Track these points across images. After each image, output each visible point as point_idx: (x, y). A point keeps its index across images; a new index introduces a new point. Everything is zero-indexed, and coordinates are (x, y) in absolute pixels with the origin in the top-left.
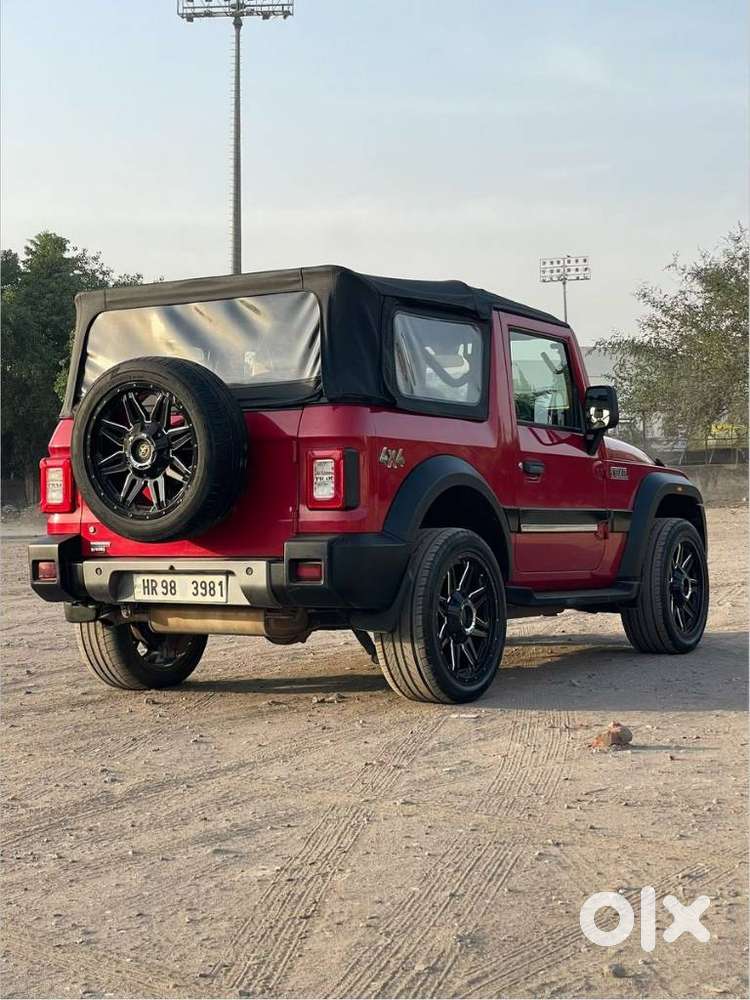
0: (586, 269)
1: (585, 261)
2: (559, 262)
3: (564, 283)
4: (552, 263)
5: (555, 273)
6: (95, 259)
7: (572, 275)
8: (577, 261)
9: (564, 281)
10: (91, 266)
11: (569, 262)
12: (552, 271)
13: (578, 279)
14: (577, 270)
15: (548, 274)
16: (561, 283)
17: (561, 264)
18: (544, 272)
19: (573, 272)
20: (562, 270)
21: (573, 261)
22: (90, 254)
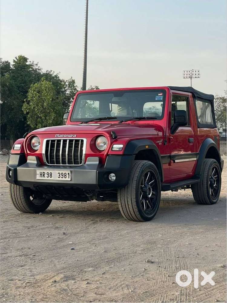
0: (199, 74)
1: (198, 71)
2: (189, 72)
3: (191, 79)
4: (187, 72)
5: (188, 75)
6: (37, 65)
7: (194, 76)
8: (196, 71)
9: (191, 78)
10: (35, 67)
11: (193, 72)
12: (187, 75)
13: (196, 77)
14: (196, 74)
15: (186, 75)
16: (190, 79)
17: (190, 72)
18: (184, 75)
19: (194, 75)
20: (190, 74)
21: (194, 71)
22: (35, 63)
